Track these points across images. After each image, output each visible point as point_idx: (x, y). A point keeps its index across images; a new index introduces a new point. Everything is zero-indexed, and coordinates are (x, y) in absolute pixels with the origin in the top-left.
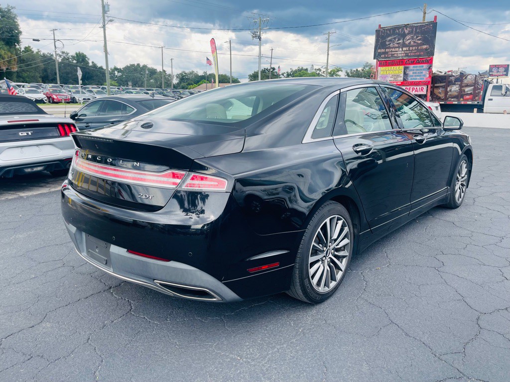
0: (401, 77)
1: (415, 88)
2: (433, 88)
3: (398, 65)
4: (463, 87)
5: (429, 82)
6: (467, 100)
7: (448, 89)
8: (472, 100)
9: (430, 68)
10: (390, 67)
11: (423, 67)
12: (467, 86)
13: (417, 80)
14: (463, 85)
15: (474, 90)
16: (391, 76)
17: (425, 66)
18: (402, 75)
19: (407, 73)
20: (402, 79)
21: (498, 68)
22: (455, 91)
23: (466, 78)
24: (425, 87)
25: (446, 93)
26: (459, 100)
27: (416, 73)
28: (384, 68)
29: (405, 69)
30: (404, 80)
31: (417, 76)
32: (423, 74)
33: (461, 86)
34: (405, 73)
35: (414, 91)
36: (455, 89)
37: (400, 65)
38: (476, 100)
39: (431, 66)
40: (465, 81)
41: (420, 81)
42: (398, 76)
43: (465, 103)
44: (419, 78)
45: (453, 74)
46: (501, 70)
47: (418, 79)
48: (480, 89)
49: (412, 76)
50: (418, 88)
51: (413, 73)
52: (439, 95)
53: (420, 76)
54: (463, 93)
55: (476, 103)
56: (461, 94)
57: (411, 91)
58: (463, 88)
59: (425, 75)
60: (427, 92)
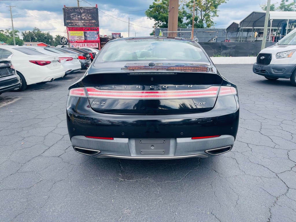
1: (92, 44)
2: (101, 44)
3: (80, 31)
5: (99, 41)
9: (98, 33)
10: (76, 32)
11: (94, 32)
16: (77, 37)
17: (95, 32)
18: (83, 36)
19: (86, 35)
20: (84, 39)
21: (116, 35)
24: (97, 44)
27: (91, 36)
28: (72, 32)
29: (85, 33)
30: (85, 39)
31: (92, 37)
34: (85, 36)
35: (92, 46)
37: (81, 31)
39: (99, 32)
41: (94, 41)
42: (81, 37)
45: (109, 37)
46: (118, 36)
47: (93, 39)
49: (89, 37)
50: (94, 44)
51: (90, 36)
53: (94, 37)
57: (90, 46)
59: (96, 37)
60: (99, 47)
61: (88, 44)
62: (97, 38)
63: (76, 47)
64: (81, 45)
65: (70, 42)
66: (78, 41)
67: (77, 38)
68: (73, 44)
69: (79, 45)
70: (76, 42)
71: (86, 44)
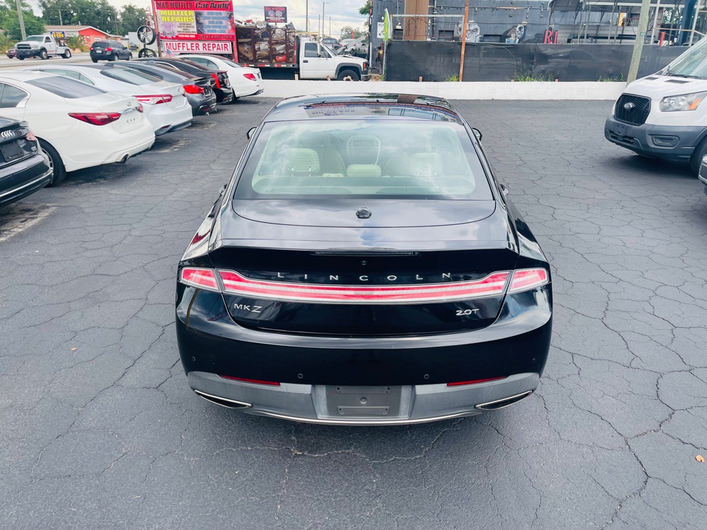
0: (193, 27)
1: (216, 44)
2: (239, 44)
3: (185, 9)
4: (273, 44)
5: (233, 36)
6: (280, 62)
7: (256, 47)
8: (287, 61)
9: (231, 17)
10: (174, 11)
11: (221, 14)
12: (278, 43)
13: (217, 34)
14: (273, 42)
15: (287, 48)
16: (178, 24)
17: (224, 13)
18: (194, 24)
19: (201, 21)
20: (195, 30)
21: (275, 11)
22: (265, 50)
23: (274, 33)
24: (229, 44)
25: (255, 52)
26: (271, 63)
27: (213, 22)
28: (165, 11)
29: (197, 15)
30: (199, 31)
31: (216, 27)
32: (224, 24)
33: (270, 43)
34: (198, 22)
35: (215, 49)
36: (263, 46)
37: (188, 9)
38: (291, 63)
39: (232, 14)
40: (275, 37)
41: (222, 35)
42: (189, 25)
43: (279, 66)
44: (218, 29)
45: (258, 27)
46: (279, 13)
47: (218, 32)
48: (292, 48)
49: (209, 27)
50: (220, 44)
51: (210, 22)
52: (246, 55)
53: (220, 27)
54: (274, 53)
55: (291, 66)
56: (272, 55)
57: (211, 48)
58: (273, 47)
59: (226, 27)
60: (233, 51)
61: (207, 43)
62: (228, 30)
63: (177, 50)
64: (189, 47)
65: (162, 38)
66: (180, 36)
67: (179, 27)
68: (168, 43)
69: (185, 45)
70: (177, 38)
71: (201, 44)
